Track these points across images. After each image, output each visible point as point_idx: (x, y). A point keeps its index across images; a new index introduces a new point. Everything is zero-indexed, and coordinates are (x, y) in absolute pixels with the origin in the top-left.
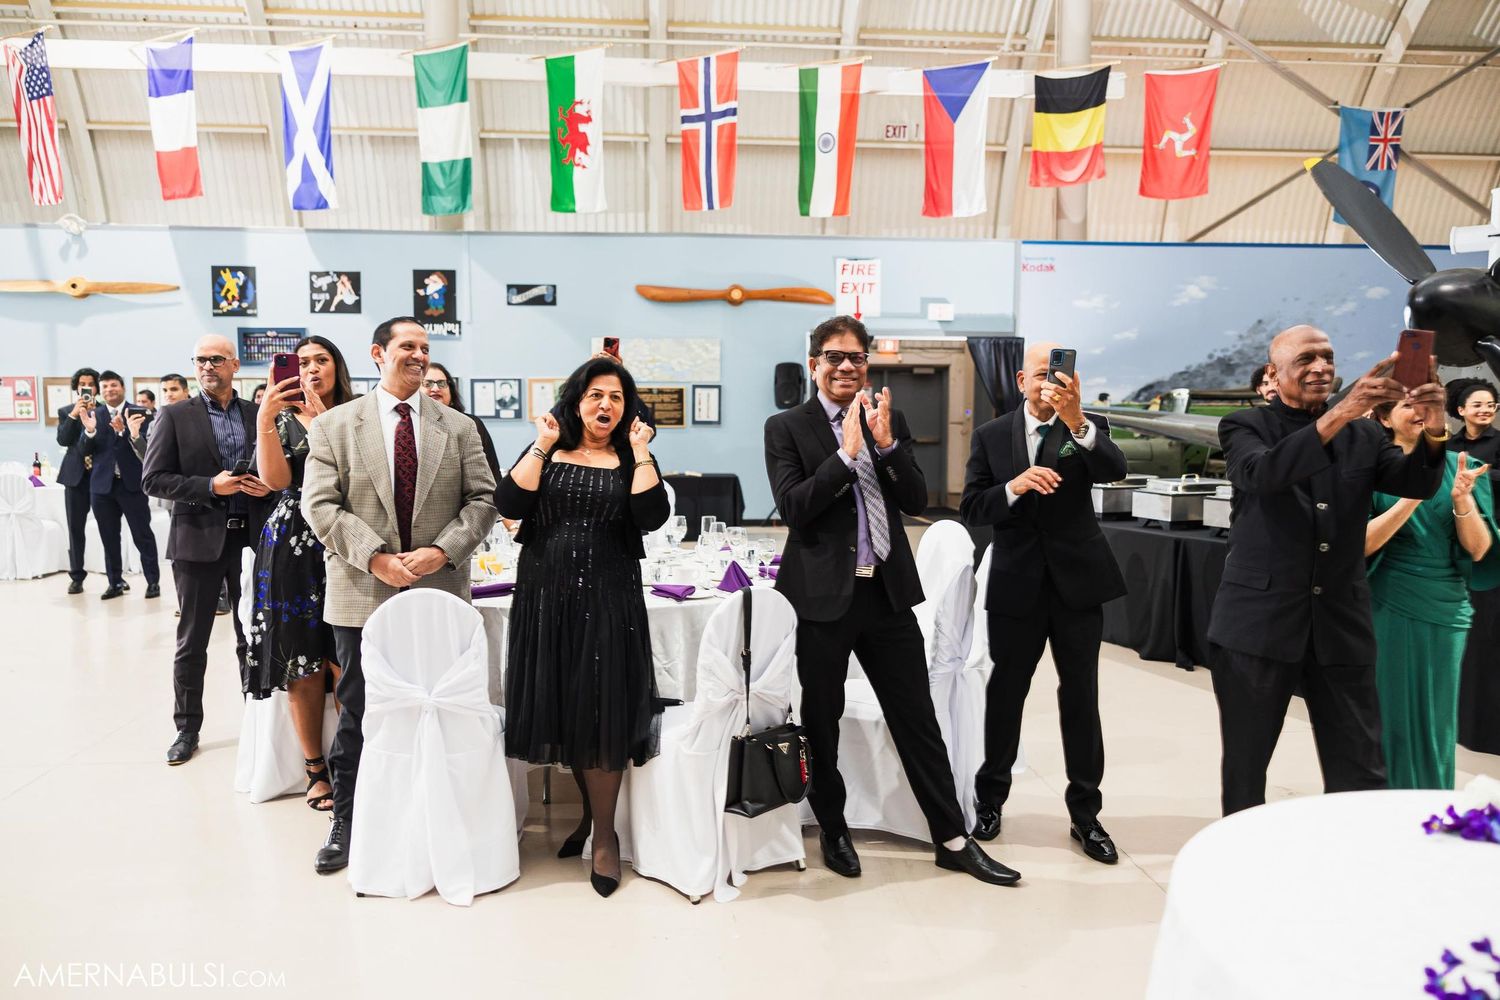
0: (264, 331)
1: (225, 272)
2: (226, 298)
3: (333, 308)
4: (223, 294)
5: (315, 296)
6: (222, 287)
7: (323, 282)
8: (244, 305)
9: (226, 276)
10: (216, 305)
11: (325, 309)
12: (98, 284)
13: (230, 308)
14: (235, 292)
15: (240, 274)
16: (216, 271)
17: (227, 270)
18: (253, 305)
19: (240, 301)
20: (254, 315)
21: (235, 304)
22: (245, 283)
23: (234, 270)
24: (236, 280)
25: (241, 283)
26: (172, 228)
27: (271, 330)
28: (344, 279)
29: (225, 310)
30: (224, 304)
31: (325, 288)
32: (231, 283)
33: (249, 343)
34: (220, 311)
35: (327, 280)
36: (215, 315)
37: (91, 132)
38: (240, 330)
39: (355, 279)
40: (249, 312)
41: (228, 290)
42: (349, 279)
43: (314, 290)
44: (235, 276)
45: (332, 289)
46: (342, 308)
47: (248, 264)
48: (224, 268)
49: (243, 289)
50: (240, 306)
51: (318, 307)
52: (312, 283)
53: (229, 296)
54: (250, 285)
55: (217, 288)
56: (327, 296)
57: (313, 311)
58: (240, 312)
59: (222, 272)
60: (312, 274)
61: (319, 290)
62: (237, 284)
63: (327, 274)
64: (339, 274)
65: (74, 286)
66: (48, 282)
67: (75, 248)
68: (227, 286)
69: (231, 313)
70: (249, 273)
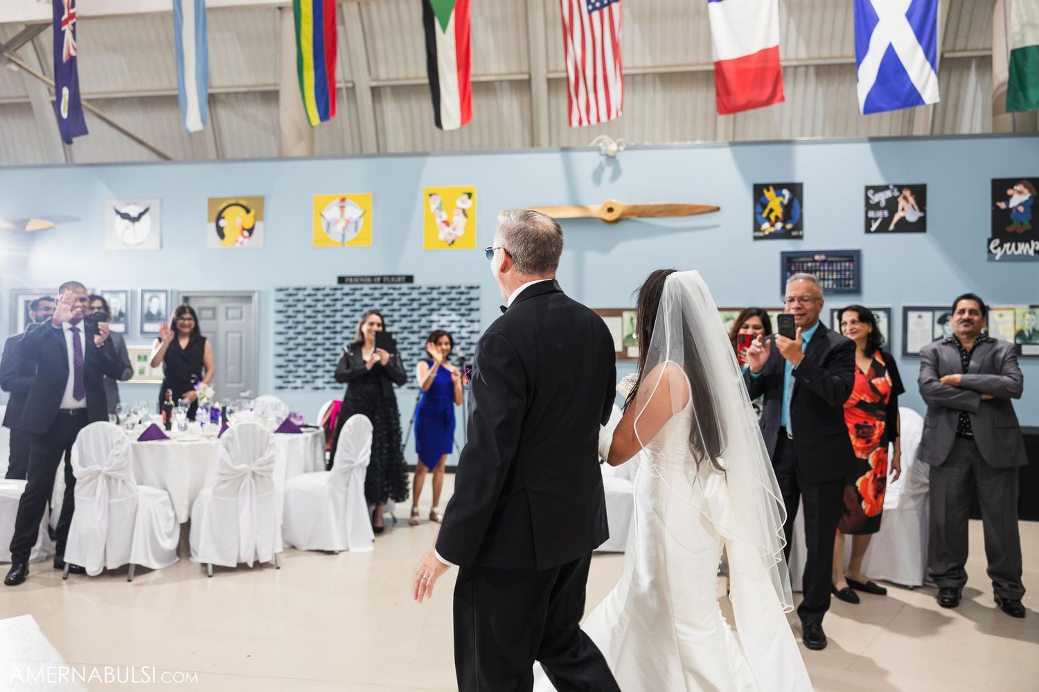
0: (811, 254)
1: (768, 190)
2: (768, 219)
3: (892, 227)
4: (765, 214)
5: (871, 214)
6: (764, 206)
7: (881, 198)
8: (789, 226)
9: (770, 195)
10: (757, 227)
11: (883, 228)
13: (772, 230)
14: (778, 211)
15: (786, 192)
16: (759, 190)
17: (771, 188)
18: (799, 226)
20: (800, 237)
21: (779, 226)
22: (791, 201)
23: (778, 187)
24: (780, 199)
25: (786, 202)
27: (819, 253)
28: (907, 193)
29: (767, 233)
30: (766, 226)
31: (883, 204)
32: (775, 203)
33: (793, 268)
34: (761, 234)
35: (888, 194)
36: (756, 238)
38: (783, 254)
39: (919, 193)
40: (794, 233)
41: (771, 211)
42: (913, 193)
43: (869, 206)
44: (779, 194)
45: (892, 205)
46: (904, 227)
47: (797, 180)
48: (767, 186)
49: (787, 209)
50: (783, 228)
51: (875, 226)
52: (867, 199)
53: (772, 217)
54: (796, 203)
55: (759, 209)
56: (886, 213)
57: (868, 230)
58: (785, 235)
59: (765, 191)
60: (868, 188)
61: (877, 207)
62: (781, 203)
63: (886, 188)
64: (900, 188)
65: (610, 210)
66: (582, 207)
67: (608, 171)
68: (771, 205)
69: (772, 236)
70: (796, 189)
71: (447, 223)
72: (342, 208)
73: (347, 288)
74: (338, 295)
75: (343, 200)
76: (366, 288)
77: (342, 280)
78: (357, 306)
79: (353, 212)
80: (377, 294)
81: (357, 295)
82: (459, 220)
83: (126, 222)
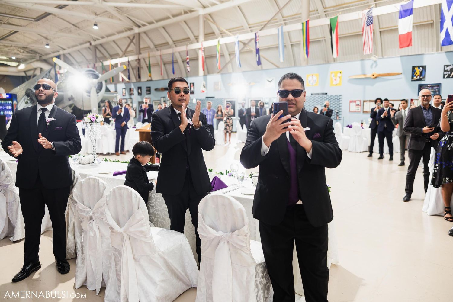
0: (427, 85)
1: (416, 68)
2: (416, 76)
3: (451, 77)
4: (415, 74)
5: (445, 73)
6: (415, 72)
7: (448, 68)
8: (421, 77)
9: (416, 69)
10: (412, 78)
11: (448, 77)
12: (380, 74)
13: (417, 78)
14: (419, 73)
15: (421, 68)
16: (414, 68)
17: (417, 67)
18: (424, 77)
19: (420, 76)
20: (424, 80)
21: (418, 77)
22: (422, 71)
23: (419, 67)
24: (419, 70)
25: (421, 71)
26: (401, 56)
27: (429, 84)
29: (415, 79)
30: (415, 78)
31: (449, 70)
32: (418, 71)
33: (421, 89)
34: (413, 80)
35: (450, 67)
36: (412, 81)
37: (380, 32)
38: (419, 85)
40: (423, 79)
41: (417, 73)
43: (445, 71)
47: (424, 65)
48: (416, 67)
49: (421, 73)
50: (420, 78)
51: (446, 76)
52: (444, 69)
53: (417, 75)
54: (424, 71)
55: (413, 73)
56: (450, 73)
57: (444, 78)
58: (420, 80)
59: (415, 68)
60: (445, 66)
61: (447, 71)
62: (420, 71)
63: (450, 65)
65: (373, 75)
66: (365, 75)
67: (374, 65)
68: (416, 72)
69: (417, 80)
70: (424, 67)
71: (335, 80)
72: (312, 77)
73: (313, 96)
74: (311, 98)
75: (312, 75)
76: (317, 96)
77: (312, 94)
78: (315, 100)
79: (315, 78)
80: (319, 97)
81: (315, 98)
82: (338, 79)
83: (269, 82)
